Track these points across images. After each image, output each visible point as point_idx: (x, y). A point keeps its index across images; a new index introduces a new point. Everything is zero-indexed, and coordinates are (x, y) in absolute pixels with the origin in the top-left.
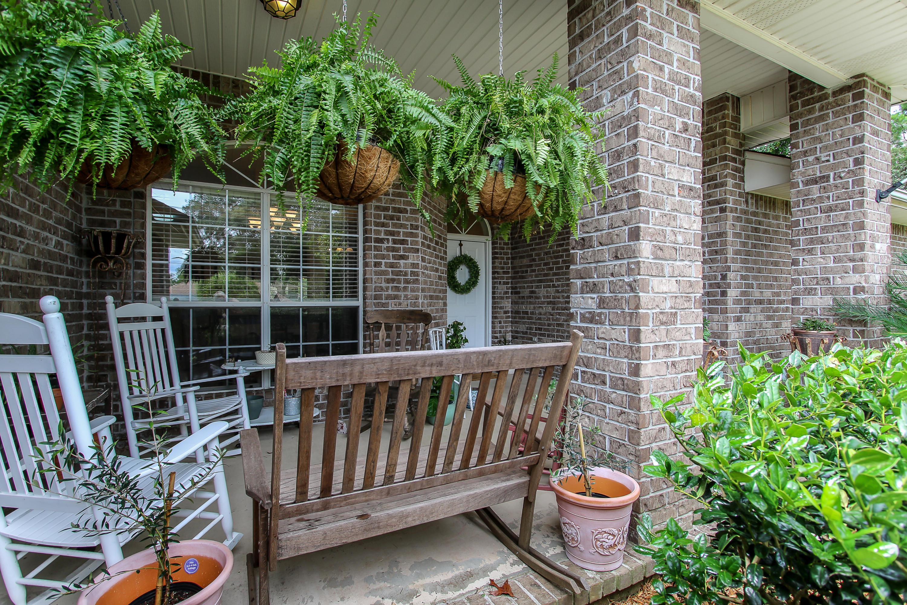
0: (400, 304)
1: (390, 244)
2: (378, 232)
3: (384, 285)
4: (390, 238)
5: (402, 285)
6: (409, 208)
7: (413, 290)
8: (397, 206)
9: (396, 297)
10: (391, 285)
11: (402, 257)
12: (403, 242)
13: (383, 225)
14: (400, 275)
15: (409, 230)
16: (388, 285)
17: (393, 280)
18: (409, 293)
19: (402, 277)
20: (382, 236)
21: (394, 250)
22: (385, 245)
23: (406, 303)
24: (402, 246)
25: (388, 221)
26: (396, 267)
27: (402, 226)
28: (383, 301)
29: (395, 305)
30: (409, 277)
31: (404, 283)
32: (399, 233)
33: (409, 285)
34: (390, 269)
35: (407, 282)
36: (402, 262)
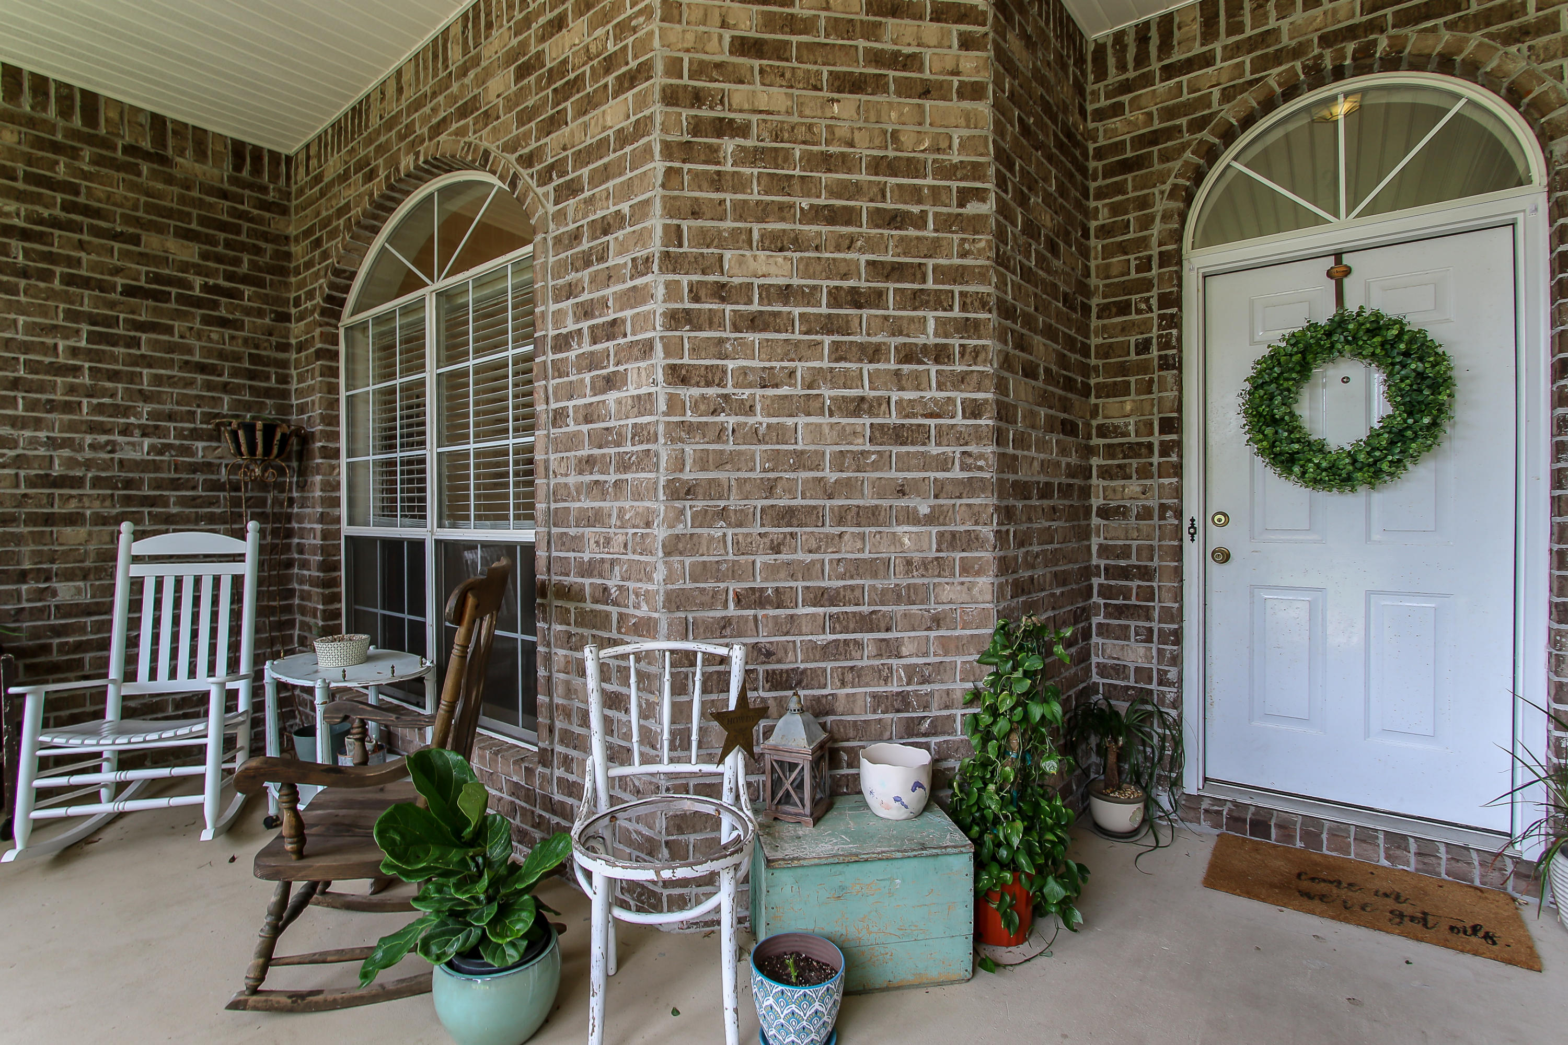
0: (608, 541)
1: (587, 347)
2: (559, 316)
3: (573, 479)
4: (585, 325)
5: (612, 478)
6: (625, 207)
7: (638, 496)
8: (600, 214)
9: (595, 518)
10: (588, 478)
11: (610, 383)
12: (612, 329)
13: (570, 291)
14: (606, 444)
15: (630, 284)
16: (581, 478)
17: (589, 463)
18: (627, 505)
19: (612, 451)
20: (571, 326)
21: (592, 362)
22: (572, 354)
23: (621, 539)
24: (610, 344)
25: (579, 275)
26: (600, 419)
27: (610, 277)
28: (572, 531)
29: (597, 543)
30: (629, 448)
31: (618, 470)
32: (604, 303)
33: (629, 476)
34: (585, 428)
35: (624, 465)
36: (611, 397)
